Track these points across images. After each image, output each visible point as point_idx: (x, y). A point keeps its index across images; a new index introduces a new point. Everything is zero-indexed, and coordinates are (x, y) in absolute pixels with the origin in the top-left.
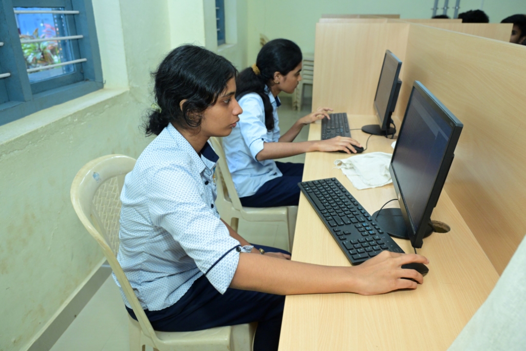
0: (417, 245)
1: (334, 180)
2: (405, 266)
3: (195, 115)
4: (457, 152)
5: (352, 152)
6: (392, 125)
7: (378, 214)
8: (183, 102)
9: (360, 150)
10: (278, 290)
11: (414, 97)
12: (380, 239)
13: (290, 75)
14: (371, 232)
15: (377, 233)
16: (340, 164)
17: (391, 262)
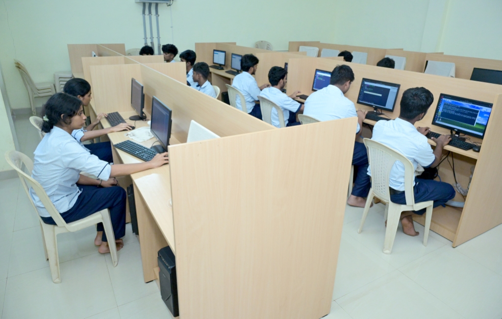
1: (128, 141)
3: (68, 120)
4: (172, 118)
5: (130, 129)
6: (144, 115)
7: (151, 148)
8: (62, 115)
9: (133, 128)
10: (127, 173)
11: (154, 102)
13: (86, 96)
16: (127, 135)
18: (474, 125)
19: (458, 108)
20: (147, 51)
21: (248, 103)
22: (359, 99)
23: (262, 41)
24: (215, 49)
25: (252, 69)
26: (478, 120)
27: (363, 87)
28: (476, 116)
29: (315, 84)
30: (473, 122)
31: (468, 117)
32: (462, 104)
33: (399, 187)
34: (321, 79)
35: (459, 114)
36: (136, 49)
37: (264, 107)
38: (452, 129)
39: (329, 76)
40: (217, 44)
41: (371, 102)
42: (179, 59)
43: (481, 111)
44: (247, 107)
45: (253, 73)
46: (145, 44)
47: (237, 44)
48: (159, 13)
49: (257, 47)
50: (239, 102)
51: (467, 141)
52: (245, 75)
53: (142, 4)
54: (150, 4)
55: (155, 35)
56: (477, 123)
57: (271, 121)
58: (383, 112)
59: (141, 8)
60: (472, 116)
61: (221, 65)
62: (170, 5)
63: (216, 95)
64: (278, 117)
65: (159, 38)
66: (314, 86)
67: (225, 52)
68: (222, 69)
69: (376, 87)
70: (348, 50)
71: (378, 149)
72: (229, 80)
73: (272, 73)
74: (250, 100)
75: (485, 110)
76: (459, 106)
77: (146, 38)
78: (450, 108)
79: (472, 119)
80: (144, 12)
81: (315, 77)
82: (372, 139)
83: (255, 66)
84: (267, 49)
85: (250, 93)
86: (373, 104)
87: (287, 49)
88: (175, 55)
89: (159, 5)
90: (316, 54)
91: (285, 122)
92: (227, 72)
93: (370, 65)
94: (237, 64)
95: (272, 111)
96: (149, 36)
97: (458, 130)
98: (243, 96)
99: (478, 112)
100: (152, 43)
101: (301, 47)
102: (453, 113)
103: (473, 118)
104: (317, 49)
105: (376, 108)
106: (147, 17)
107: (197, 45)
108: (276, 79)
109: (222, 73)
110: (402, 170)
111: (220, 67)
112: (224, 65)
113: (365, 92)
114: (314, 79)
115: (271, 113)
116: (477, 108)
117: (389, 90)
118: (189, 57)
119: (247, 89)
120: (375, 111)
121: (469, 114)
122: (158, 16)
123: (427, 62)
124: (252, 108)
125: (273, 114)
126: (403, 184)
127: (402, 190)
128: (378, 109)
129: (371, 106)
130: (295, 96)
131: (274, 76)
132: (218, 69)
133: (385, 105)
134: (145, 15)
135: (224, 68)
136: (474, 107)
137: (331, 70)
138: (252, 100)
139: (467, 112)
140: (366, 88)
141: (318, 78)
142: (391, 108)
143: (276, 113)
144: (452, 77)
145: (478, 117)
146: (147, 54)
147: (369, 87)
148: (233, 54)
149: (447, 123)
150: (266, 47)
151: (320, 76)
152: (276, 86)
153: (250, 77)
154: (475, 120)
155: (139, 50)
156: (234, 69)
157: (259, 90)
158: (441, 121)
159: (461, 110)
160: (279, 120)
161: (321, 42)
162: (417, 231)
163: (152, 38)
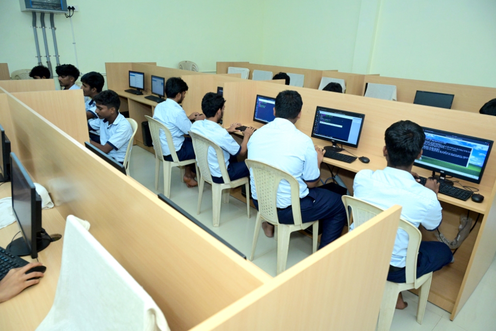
0: (35, 256)
2: (27, 272)
7: (10, 245)
12: (13, 262)
14: (5, 260)
15: (11, 259)
17: (17, 274)
18: (465, 166)
19: (443, 144)
20: (40, 72)
21: (176, 138)
22: (313, 131)
23: (186, 61)
24: (131, 70)
25: (179, 96)
26: (471, 160)
27: (317, 117)
28: (468, 155)
29: (256, 113)
30: (464, 162)
31: (458, 156)
32: (449, 140)
33: (399, 263)
34: (264, 107)
35: (445, 153)
36: (27, 70)
37: (197, 145)
38: (434, 170)
39: (273, 103)
40: (133, 64)
41: (329, 136)
42: (81, 84)
43: (474, 149)
44: (175, 144)
45: (180, 102)
46: (39, 63)
47: (158, 65)
48: (56, 26)
49: (181, 68)
50: (164, 137)
51: (455, 185)
52: (170, 103)
53: (31, 14)
54: (43, 15)
55: (52, 52)
56: (470, 164)
57: (208, 163)
58: (343, 148)
59: (30, 19)
60: (463, 155)
61: (139, 89)
62: (70, 16)
63: (133, 132)
64: (217, 158)
65: (57, 56)
66: (256, 115)
67: (143, 74)
68: (141, 94)
69: (334, 117)
70: (283, 71)
71: (368, 212)
72: (149, 109)
73: (208, 101)
74: (179, 134)
75: (480, 148)
76: (445, 142)
77: (39, 57)
78: (433, 144)
79: (462, 159)
80: (34, 24)
81: (256, 104)
82: (355, 197)
83: (183, 93)
84: (192, 70)
85: (178, 126)
86: (331, 138)
87: (215, 71)
88: (76, 78)
89: (55, 16)
90: (247, 76)
91: (225, 163)
92: (147, 98)
93: (308, 87)
94: (159, 89)
95: (209, 151)
96: (43, 53)
97: (445, 171)
98: (168, 131)
99: (470, 150)
100: (49, 63)
101: (230, 68)
102: (437, 150)
103: (464, 157)
104: (248, 70)
105: (335, 143)
106: (40, 31)
107: (108, 65)
108: (213, 108)
109: (141, 99)
110: (406, 242)
111: (138, 91)
112: (143, 89)
113: (321, 122)
114: (256, 106)
115: (207, 154)
116: (470, 145)
117: (351, 121)
118: (94, 81)
119: (174, 121)
120: (334, 146)
121: (458, 153)
122: (55, 29)
123: (367, 84)
124: (181, 145)
125: (209, 155)
126: (404, 259)
127: (402, 266)
128: (337, 144)
129: (330, 140)
130: (233, 130)
131: (211, 105)
132: (135, 94)
133: (347, 140)
134: (36, 27)
135: (143, 92)
136: (465, 144)
137: (275, 96)
138: (181, 134)
139: (455, 149)
140: (322, 118)
141: (261, 106)
142: (355, 144)
143: (215, 153)
144: (394, 100)
145: (471, 157)
146: (41, 77)
147: (325, 117)
148: (152, 76)
149: (428, 162)
150: (191, 69)
151: (263, 104)
152: (212, 118)
153: (176, 106)
154: (467, 160)
155: (29, 72)
156: (156, 94)
157: (189, 121)
158: (421, 161)
159: (448, 147)
160: (218, 162)
161: (251, 62)
162: (405, 301)
163: (48, 56)
